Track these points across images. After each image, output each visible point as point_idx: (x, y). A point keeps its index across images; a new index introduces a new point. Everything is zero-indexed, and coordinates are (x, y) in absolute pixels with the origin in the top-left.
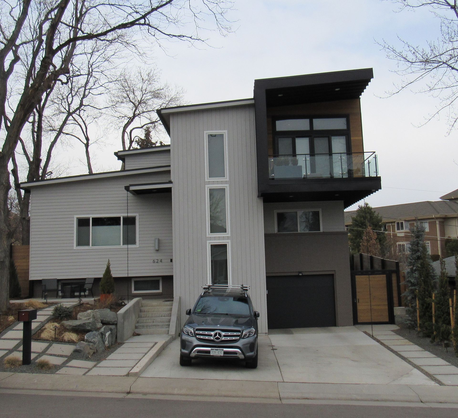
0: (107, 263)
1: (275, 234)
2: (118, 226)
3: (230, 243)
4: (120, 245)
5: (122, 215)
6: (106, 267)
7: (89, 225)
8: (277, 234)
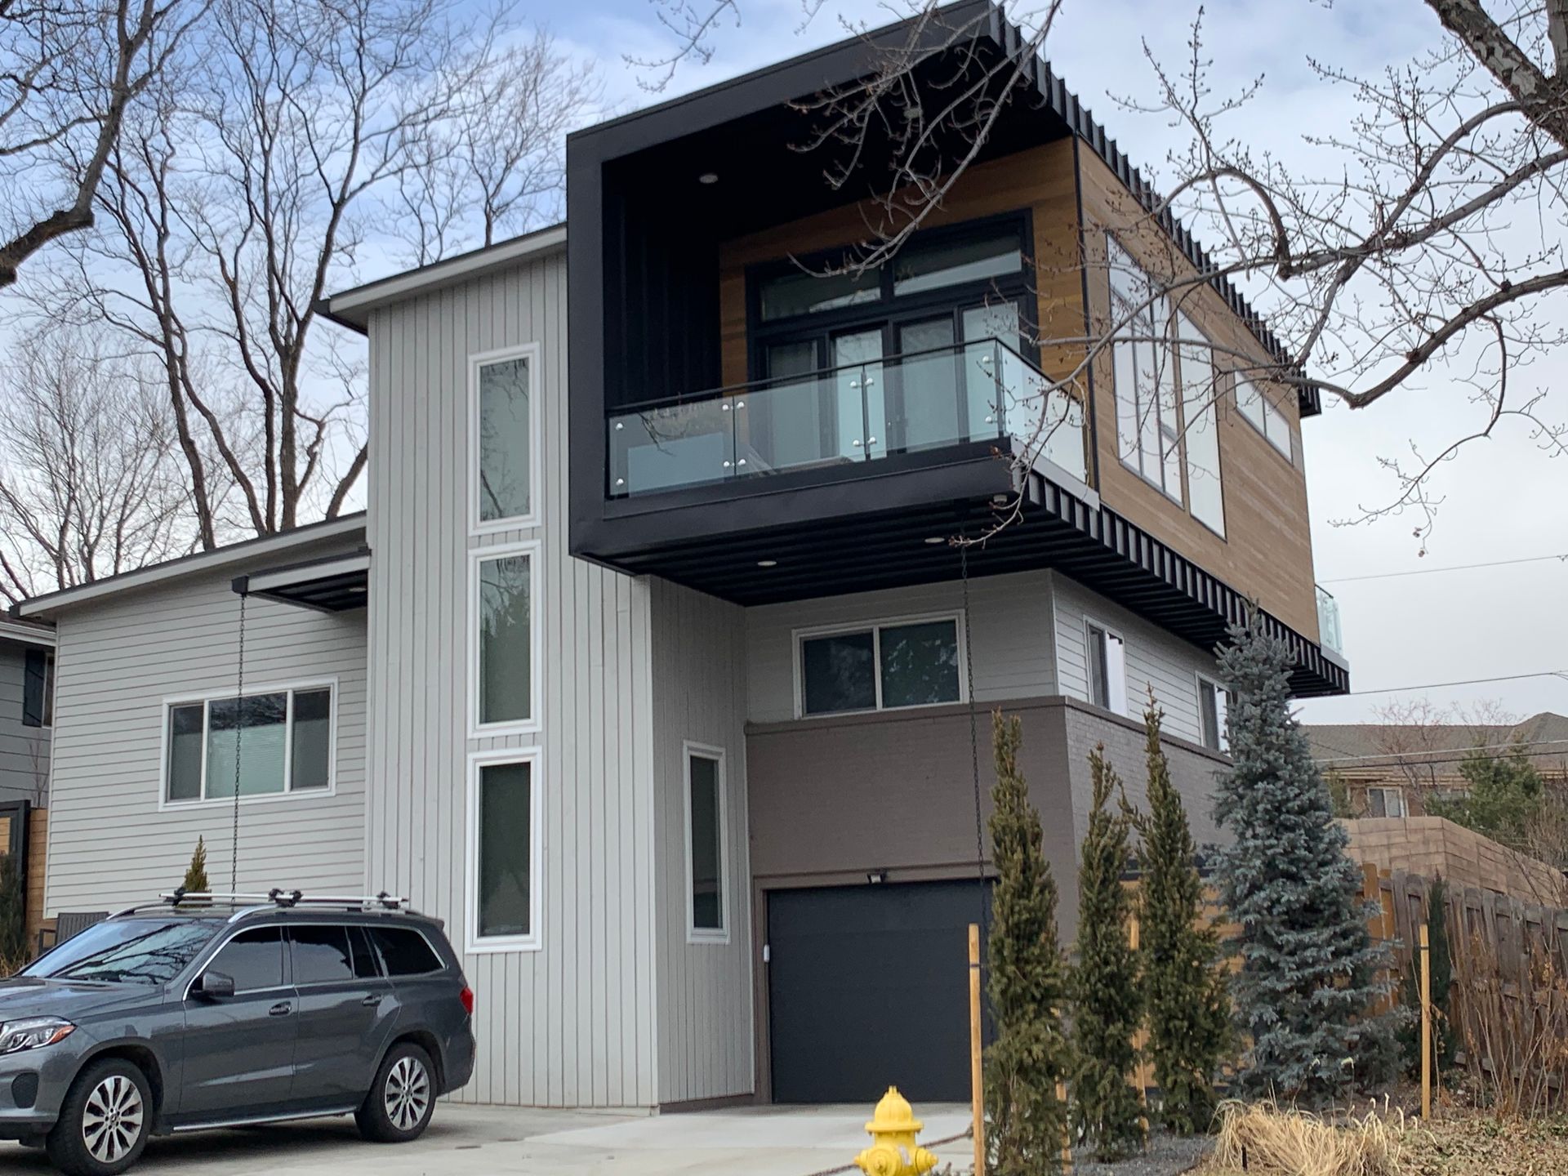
0: (193, 848)
1: (793, 722)
2: (277, 727)
3: (539, 758)
4: (283, 790)
5: (288, 687)
6: (189, 860)
7: (200, 730)
8: (799, 721)
